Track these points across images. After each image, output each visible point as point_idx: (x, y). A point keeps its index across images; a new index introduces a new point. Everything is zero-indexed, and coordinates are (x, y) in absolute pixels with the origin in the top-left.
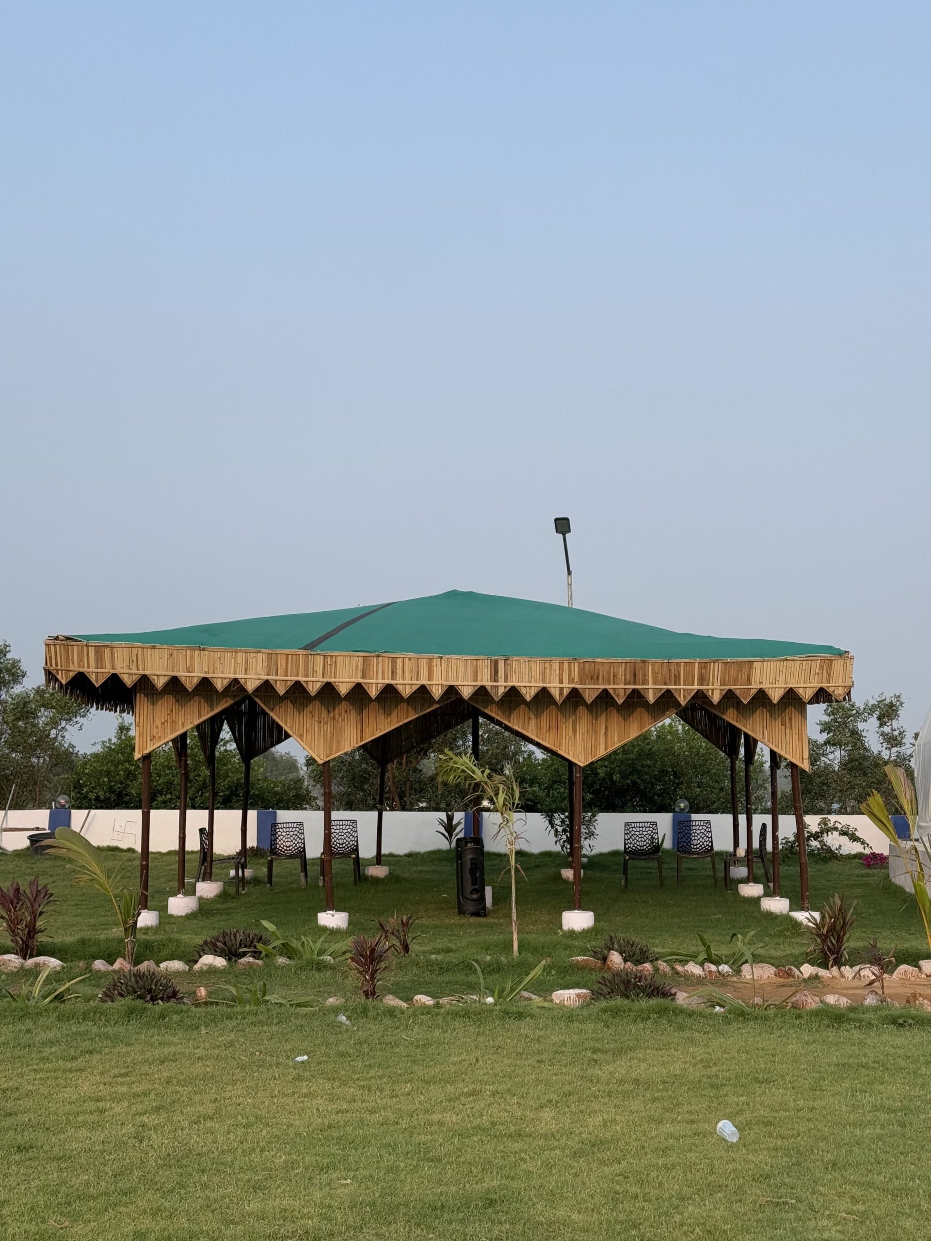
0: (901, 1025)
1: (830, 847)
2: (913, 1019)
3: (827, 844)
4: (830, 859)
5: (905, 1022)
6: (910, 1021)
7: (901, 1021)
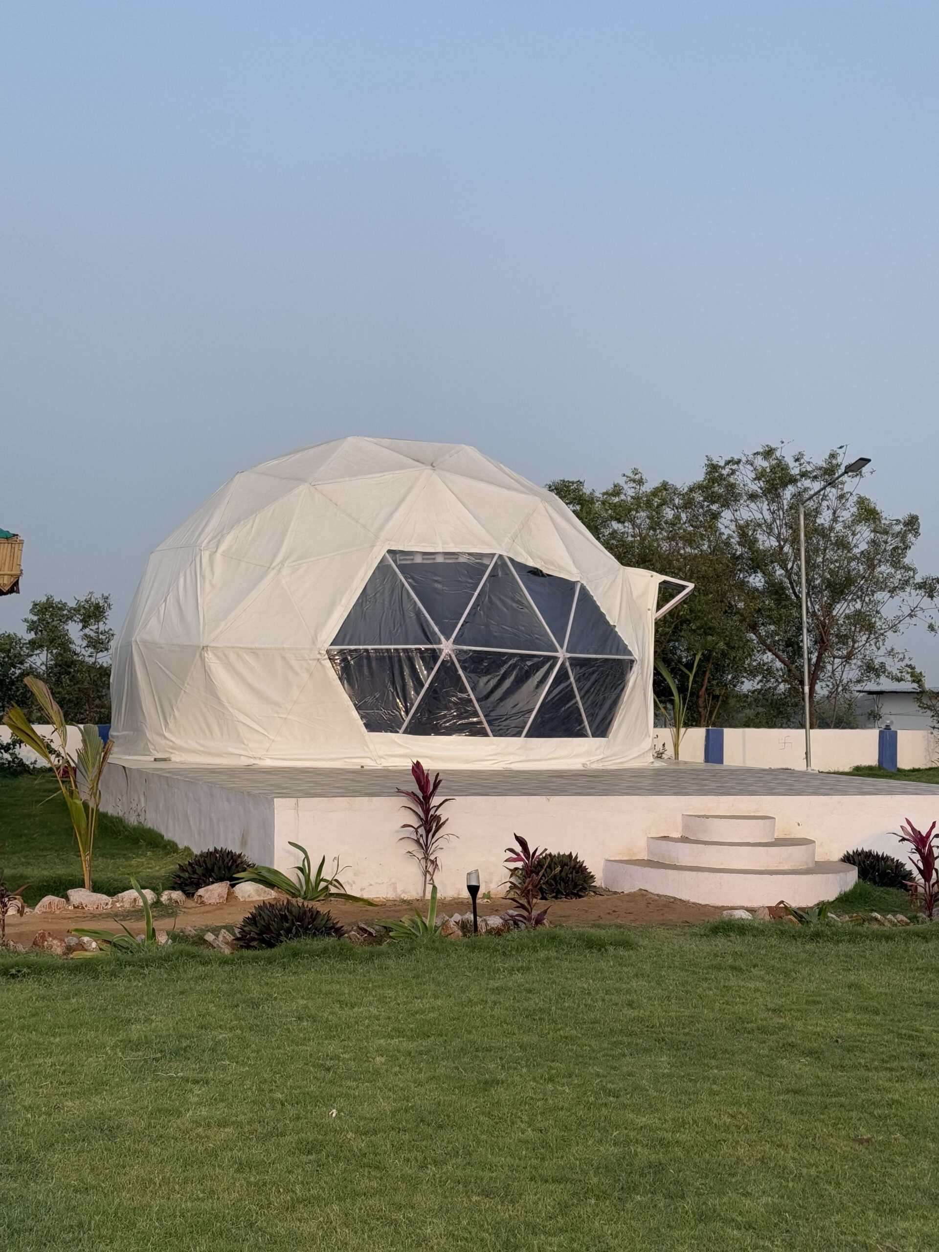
0: (13, 976)
1: (22, 760)
2: (29, 968)
3: (19, 756)
4: (21, 773)
5: (19, 971)
6: (25, 970)
7: (13, 971)
